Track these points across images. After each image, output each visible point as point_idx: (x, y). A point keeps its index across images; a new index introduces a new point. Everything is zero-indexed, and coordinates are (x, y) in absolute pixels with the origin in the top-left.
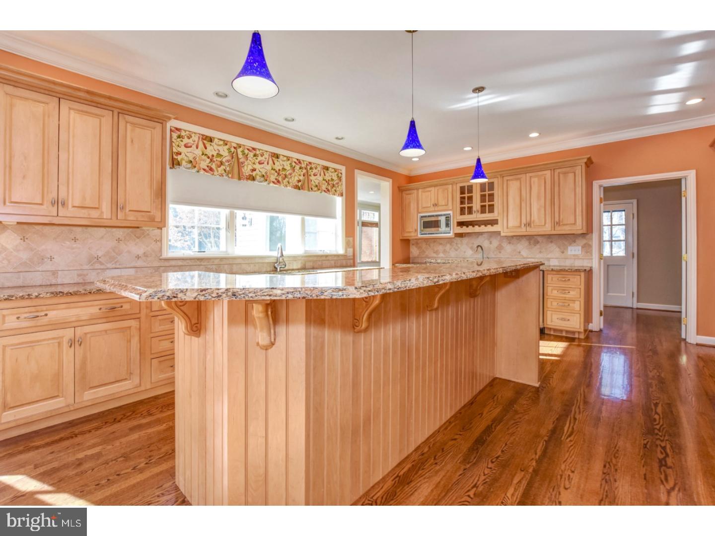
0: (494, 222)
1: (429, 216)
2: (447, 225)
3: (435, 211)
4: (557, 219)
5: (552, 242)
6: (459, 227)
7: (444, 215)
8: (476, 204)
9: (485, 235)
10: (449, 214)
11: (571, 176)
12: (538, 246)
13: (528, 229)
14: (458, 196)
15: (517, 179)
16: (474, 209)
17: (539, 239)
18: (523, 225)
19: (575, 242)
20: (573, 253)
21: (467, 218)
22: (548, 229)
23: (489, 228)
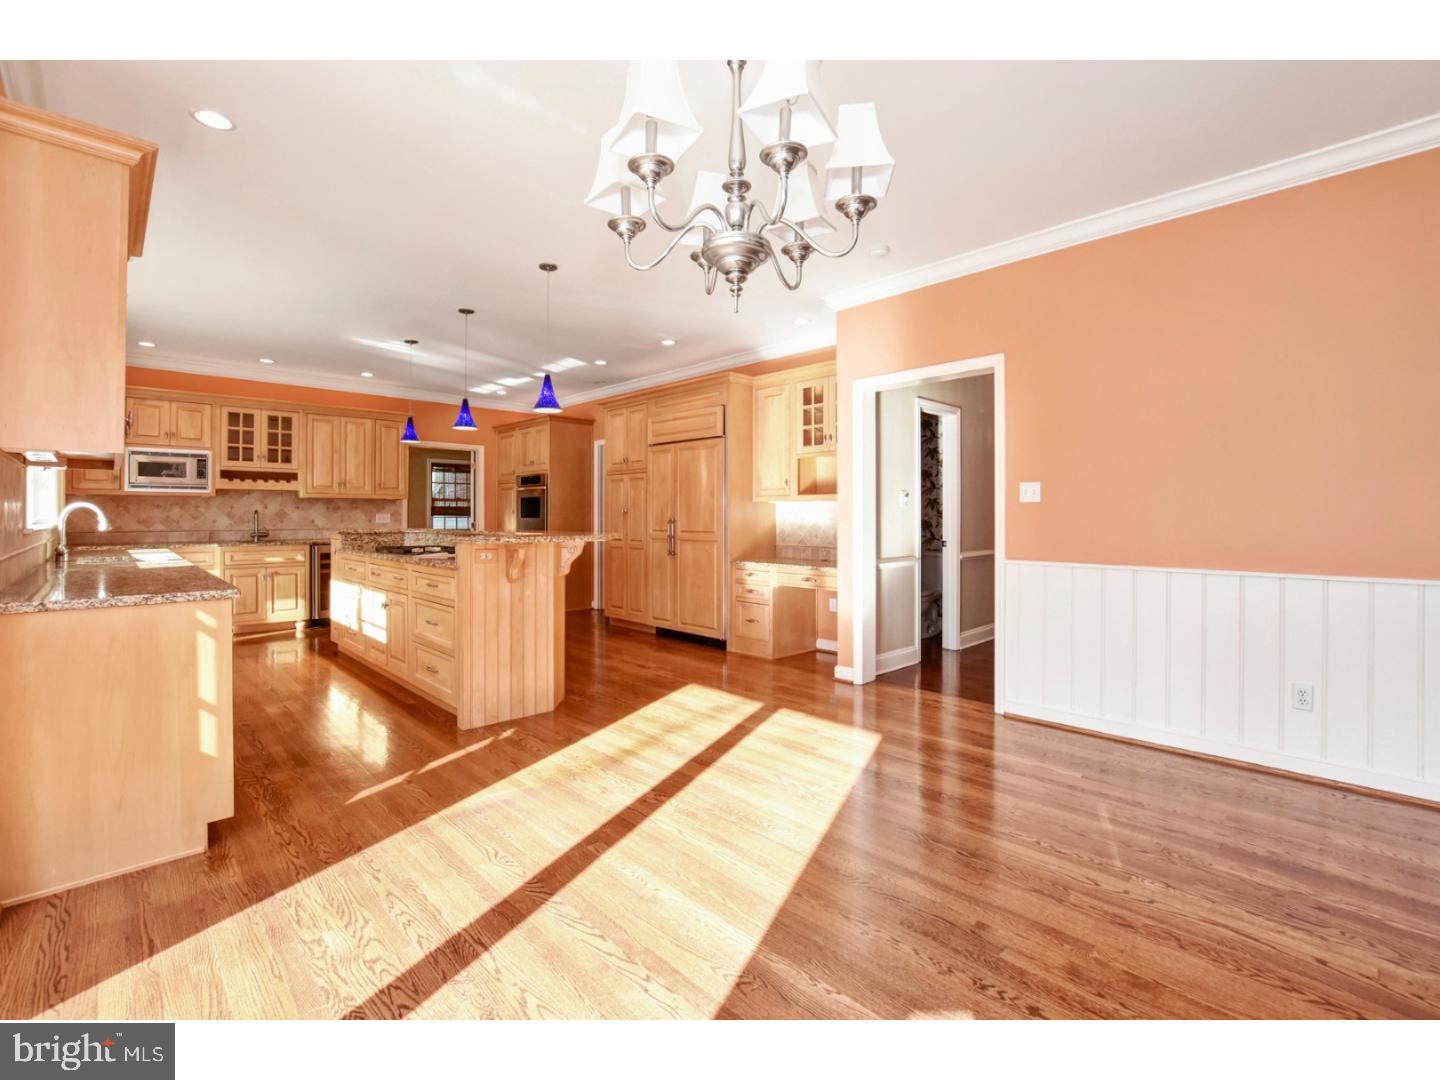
0: (291, 477)
1: (153, 454)
2: (201, 474)
3: (170, 446)
4: (377, 482)
5: (356, 508)
6: (226, 480)
7: (193, 456)
8: (261, 446)
9: (255, 495)
10: (205, 456)
11: (394, 431)
12: (339, 513)
13: (343, 491)
14: (225, 427)
15: (329, 421)
16: (256, 453)
17: (341, 504)
18: (335, 485)
19: (383, 508)
20: (382, 522)
21: (240, 465)
22: (367, 492)
23: (283, 485)
